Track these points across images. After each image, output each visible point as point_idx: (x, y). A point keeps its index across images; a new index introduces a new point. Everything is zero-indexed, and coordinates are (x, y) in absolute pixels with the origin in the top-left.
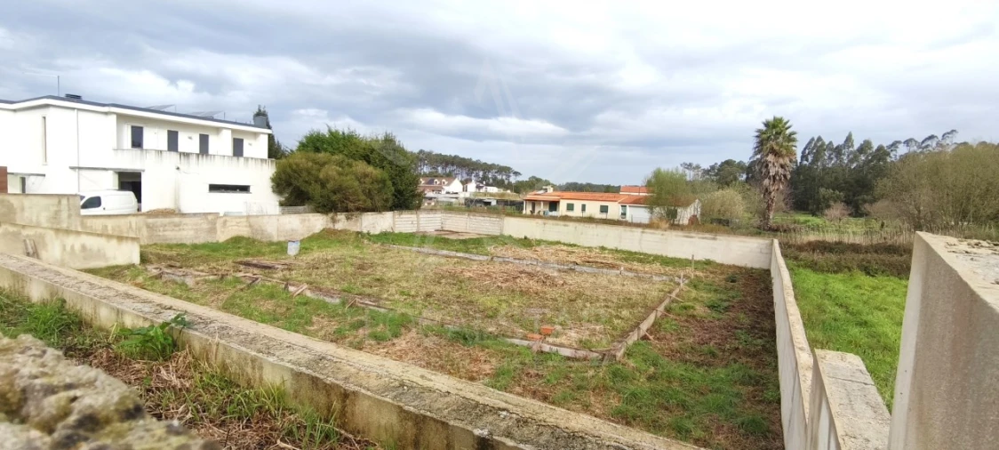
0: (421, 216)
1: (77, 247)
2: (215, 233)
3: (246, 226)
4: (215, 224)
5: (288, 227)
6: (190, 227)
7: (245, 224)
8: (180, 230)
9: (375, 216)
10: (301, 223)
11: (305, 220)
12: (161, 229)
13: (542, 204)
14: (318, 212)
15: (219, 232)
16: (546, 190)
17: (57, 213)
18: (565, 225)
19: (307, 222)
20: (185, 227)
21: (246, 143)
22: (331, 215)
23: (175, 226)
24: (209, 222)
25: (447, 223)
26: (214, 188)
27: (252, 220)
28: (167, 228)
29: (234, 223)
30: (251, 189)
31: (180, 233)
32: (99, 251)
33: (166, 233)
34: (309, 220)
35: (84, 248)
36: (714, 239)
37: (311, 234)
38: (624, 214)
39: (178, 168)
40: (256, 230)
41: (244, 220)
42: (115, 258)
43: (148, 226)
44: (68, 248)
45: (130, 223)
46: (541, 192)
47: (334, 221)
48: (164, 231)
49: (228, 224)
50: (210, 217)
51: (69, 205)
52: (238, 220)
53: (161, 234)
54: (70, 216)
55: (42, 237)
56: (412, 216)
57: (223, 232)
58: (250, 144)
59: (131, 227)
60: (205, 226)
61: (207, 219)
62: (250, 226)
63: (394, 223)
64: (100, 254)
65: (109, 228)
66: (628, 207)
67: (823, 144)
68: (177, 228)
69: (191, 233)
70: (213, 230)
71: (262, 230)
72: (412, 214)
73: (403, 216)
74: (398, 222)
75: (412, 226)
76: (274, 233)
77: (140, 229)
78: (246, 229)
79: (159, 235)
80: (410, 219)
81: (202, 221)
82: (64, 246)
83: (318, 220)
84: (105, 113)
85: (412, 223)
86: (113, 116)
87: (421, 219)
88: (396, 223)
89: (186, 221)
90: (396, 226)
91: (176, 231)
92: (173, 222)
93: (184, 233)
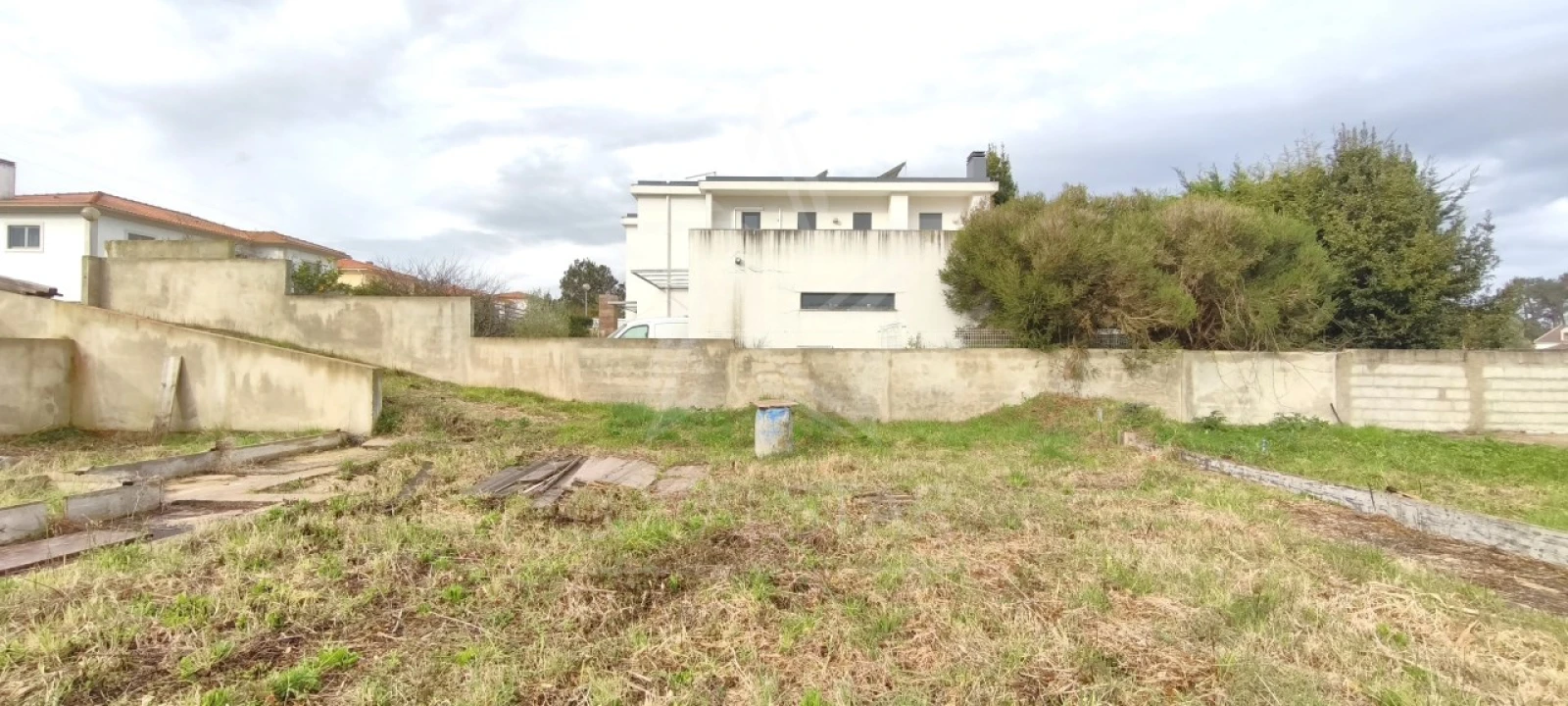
0: (1489, 371)
1: (255, 381)
2: (725, 387)
3: (800, 376)
4: (724, 366)
5: (921, 383)
6: (667, 370)
7: (797, 369)
8: (646, 375)
9: (1246, 364)
10: (963, 375)
11: (975, 366)
12: (609, 371)
14: (1023, 344)
15: (733, 386)
17: (437, 330)
19: (981, 373)
20: (657, 369)
21: (946, 221)
22: (1066, 354)
24: (709, 362)
26: (812, 301)
27: (818, 361)
28: (619, 369)
29: (771, 367)
30: (898, 302)
31: (646, 383)
32: (293, 391)
33: (618, 381)
34: (989, 368)
35: (266, 381)
37: (993, 407)
39: (738, 263)
40: (830, 385)
41: (797, 359)
42: (322, 411)
43: (583, 365)
44: (239, 380)
45: (551, 355)
47: (1076, 374)
48: (614, 375)
49: (756, 368)
50: (712, 350)
51: (453, 316)
52: (781, 360)
53: (608, 381)
54: (454, 338)
55: (198, 352)
56: (1444, 370)
57: (743, 387)
59: (551, 365)
60: (701, 370)
61: (705, 353)
62: (814, 376)
64: (293, 399)
65: (515, 363)
68: (639, 372)
69: (671, 383)
70: (718, 379)
71: (846, 388)
72: (1437, 362)
73: (1383, 368)
74: (1368, 392)
75: (1446, 405)
76: (881, 398)
77: (567, 369)
78: (799, 382)
79: (605, 385)
80: (1432, 382)
81: (694, 358)
82: (232, 377)
83: (1021, 368)
84: (702, 196)
85: (1442, 397)
86: (709, 197)
87: (1495, 384)
88: (1354, 392)
89: (658, 355)
90: (1356, 403)
91: (639, 377)
92: (631, 358)
93: (653, 383)
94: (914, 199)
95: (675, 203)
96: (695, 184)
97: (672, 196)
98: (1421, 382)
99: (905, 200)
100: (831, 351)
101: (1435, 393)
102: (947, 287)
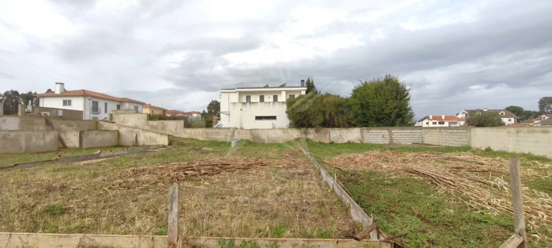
0: (393, 131)
1: (148, 137)
3: (249, 134)
4: (234, 133)
5: (274, 136)
6: (223, 134)
9: (342, 131)
10: (283, 134)
11: (285, 132)
15: (236, 136)
17: (177, 127)
22: (304, 129)
24: (232, 132)
25: (426, 137)
26: (258, 118)
27: (253, 132)
29: (244, 133)
30: (277, 118)
32: (155, 138)
34: (288, 132)
35: (150, 137)
37: (289, 140)
39: (241, 110)
40: (255, 137)
41: (249, 131)
42: (160, 141)
43: (206, 133)
44: (146, 137)
45: (199, 131)
47: (306, 133)
48: (212, 135)
49: (240, 133)
50: (232, 130)
51: (180, 124)
52: (246, 131)
54: (180, 128)
55: (139, 132)
56: (384, 131)
59: (199, 133)
60: (229, 134)
63: (362, 136)
64: (154, 140)
65: (192, 133)
69: (223, 137)
70: (233, 136)
71: (259, 137)
72: (382, 130)
73: (370, 131)
74: (367, 136)
75: (384, 139)
77: (203, 134)
78: (249, 136)
79: (210, 137)
80: (381, 134)
81: (228, 131)
82: (144, 136)
83: (295, 132)
84: (236, 92)
85: (383, 137)
86: (238, 93)
87: (395, 134)
88: (364, 136)
89: (221, 131)
90: (365, 138)
91: (217, 135)
92: (215, 132)
93: (220, 137)
94: (287, 92)
95: (230, 94)
96: (234, 89)
97: (229, 92)
98: (379, 134)
99: (285, 92)
100: (256, 129)
101: (382, 136)
102: (287, 114)
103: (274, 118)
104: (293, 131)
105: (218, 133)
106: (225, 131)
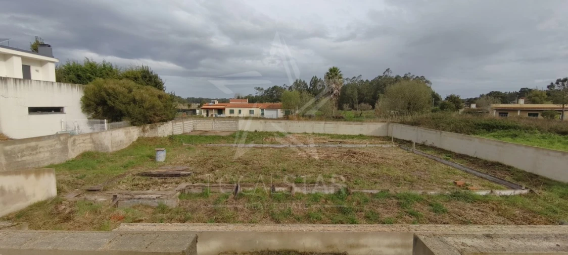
0: (185, 123)
2: (67, 151)
3: (90, 143)
4: (67, 143)
5: (118, 139)
6: (46, 149)
7: (89, 140)
8: (37, 153)
9: (165, 125)
11: (127, 132)
12: (19, 155)
13: (214, 110)
14: (134, 125)
15: (70, 151)
16: (214, 102)
18: (279, 122)
19: (129, 134)
20: (41, 150)
21: (33, 69)
22: (142, 127)
23: (32, 150)
24: (61, 143)
25: (197, 126)
26: (33, 110)
27: (94, 136)
28: (25, 153)
29: (81, 141)
30: (65, 110)
31: (37, 156)
32: (18, 190)
33: (24, 158)
36: (361, 124)
37: (132, 143)
38: (263, 114)
41: (89, 136)
46: (211, 104)
47: (144, 131)
48: (22, 156)
49: (77, 142)
50: (62, 138)
52: (84, 138)
53: (19, 160)
57: (73, 150)
58: (37, 71)
60: (59, 146)
62: (93, 142)
63: (173, 129)
64: (20, 194)
66: (265, 111)
67: (317, 79)
68: (34, 152)
69: (47, 154)
70: (65, 150)
71: (102, 144)
73: (177, 123)
74: (175, 128)
75: (181, 129)
76: (109, 145)
78: (90, 145)
79: (18, 162)
81: (56, 142)
89: (41, 144)
91: (34, 154)
92: (29, 147)
93: (41, 156)
94: (24, 58)
98: (179, 126)
99: (20, 59)
103: (58, 110)
104: (134, 130)
105: (34, 149)
106: (50, 142)
